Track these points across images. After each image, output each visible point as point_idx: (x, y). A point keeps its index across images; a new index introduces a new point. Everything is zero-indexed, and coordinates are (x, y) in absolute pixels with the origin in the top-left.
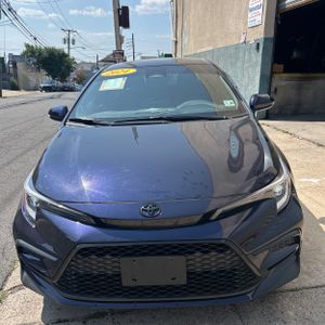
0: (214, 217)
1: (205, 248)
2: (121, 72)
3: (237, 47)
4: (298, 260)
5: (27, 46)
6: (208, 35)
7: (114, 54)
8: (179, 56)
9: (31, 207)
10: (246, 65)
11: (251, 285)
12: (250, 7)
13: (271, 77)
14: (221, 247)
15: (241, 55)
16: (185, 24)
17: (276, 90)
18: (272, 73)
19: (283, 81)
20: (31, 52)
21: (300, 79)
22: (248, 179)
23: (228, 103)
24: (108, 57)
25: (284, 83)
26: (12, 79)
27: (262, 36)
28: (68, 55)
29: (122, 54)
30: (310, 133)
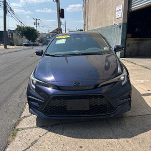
0: (99, 86)
1: (96, 97)
2: (64, 37)
3: (111, 27)
4: (130, 104)
5: (18, 26)
6: (99, 21)
7: (57, 30)
8: (86, 30)
9: (34, 84)
10: (115, 34)
11: (113, 111)
12: (117, 10)
13: (126, 39)
14: (101, 97)
15: (113, 30)
16: (89, 17)
17: (128, 45)
18: (127, 37)
19: (131, 41)
20: (19, 29)
21: (139, 40)
22: (112, 75)
23: (105, 49)
24: (54, 31)
25: (132, 42)
26: (11, 41)
27: (122, 22)
28: (36, 30)
29: (61, 30)
30: (142, 63)
